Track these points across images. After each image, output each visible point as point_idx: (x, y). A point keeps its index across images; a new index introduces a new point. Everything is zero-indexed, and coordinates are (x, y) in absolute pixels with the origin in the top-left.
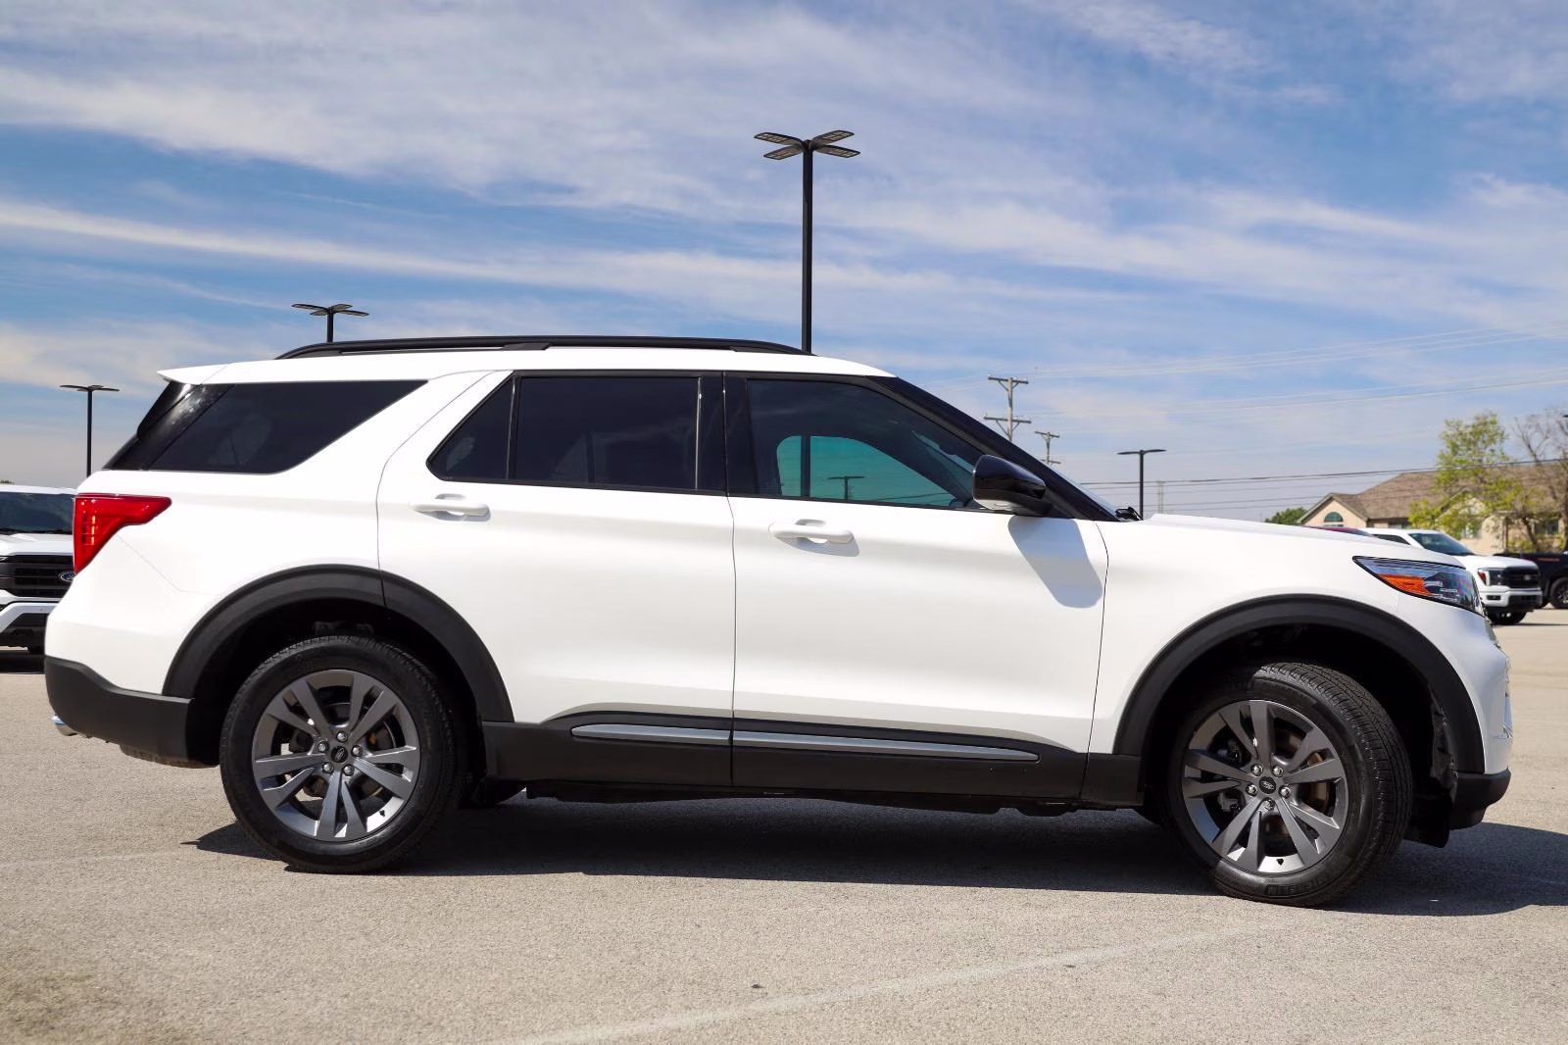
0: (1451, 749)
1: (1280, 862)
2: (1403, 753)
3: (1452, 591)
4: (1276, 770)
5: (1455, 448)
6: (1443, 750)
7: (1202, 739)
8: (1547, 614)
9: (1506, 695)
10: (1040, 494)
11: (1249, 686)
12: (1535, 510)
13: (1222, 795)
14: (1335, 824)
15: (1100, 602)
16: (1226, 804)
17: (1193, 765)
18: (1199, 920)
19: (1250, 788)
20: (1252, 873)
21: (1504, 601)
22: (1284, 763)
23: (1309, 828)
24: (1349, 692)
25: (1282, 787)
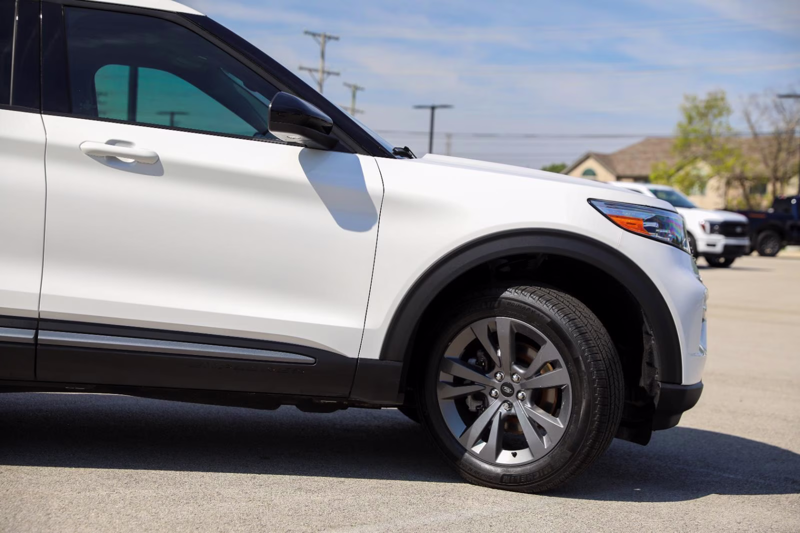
0: (657, 364)
1: (515, 455)
2: (617, 366)
3: (666, 231)
4: (515, 377)
5: (690, 119)
6: (651, 364)
7: (455, 349)
8: (753, 260)
9: (703, 320)
10: (328, 130)
11: (496, 305)
12: (749, 174)
13: (469, 397)
14: (560, 424)
15: (375, 228)
16: (472, 405)
17: (447, 372)
18: (444, 502)
19: (493, 392)
20: (491, 464)
21: (719, 249)
22: (521, 371)
23: (540, 427)
24: (577, 313)
25: (519, 392)
